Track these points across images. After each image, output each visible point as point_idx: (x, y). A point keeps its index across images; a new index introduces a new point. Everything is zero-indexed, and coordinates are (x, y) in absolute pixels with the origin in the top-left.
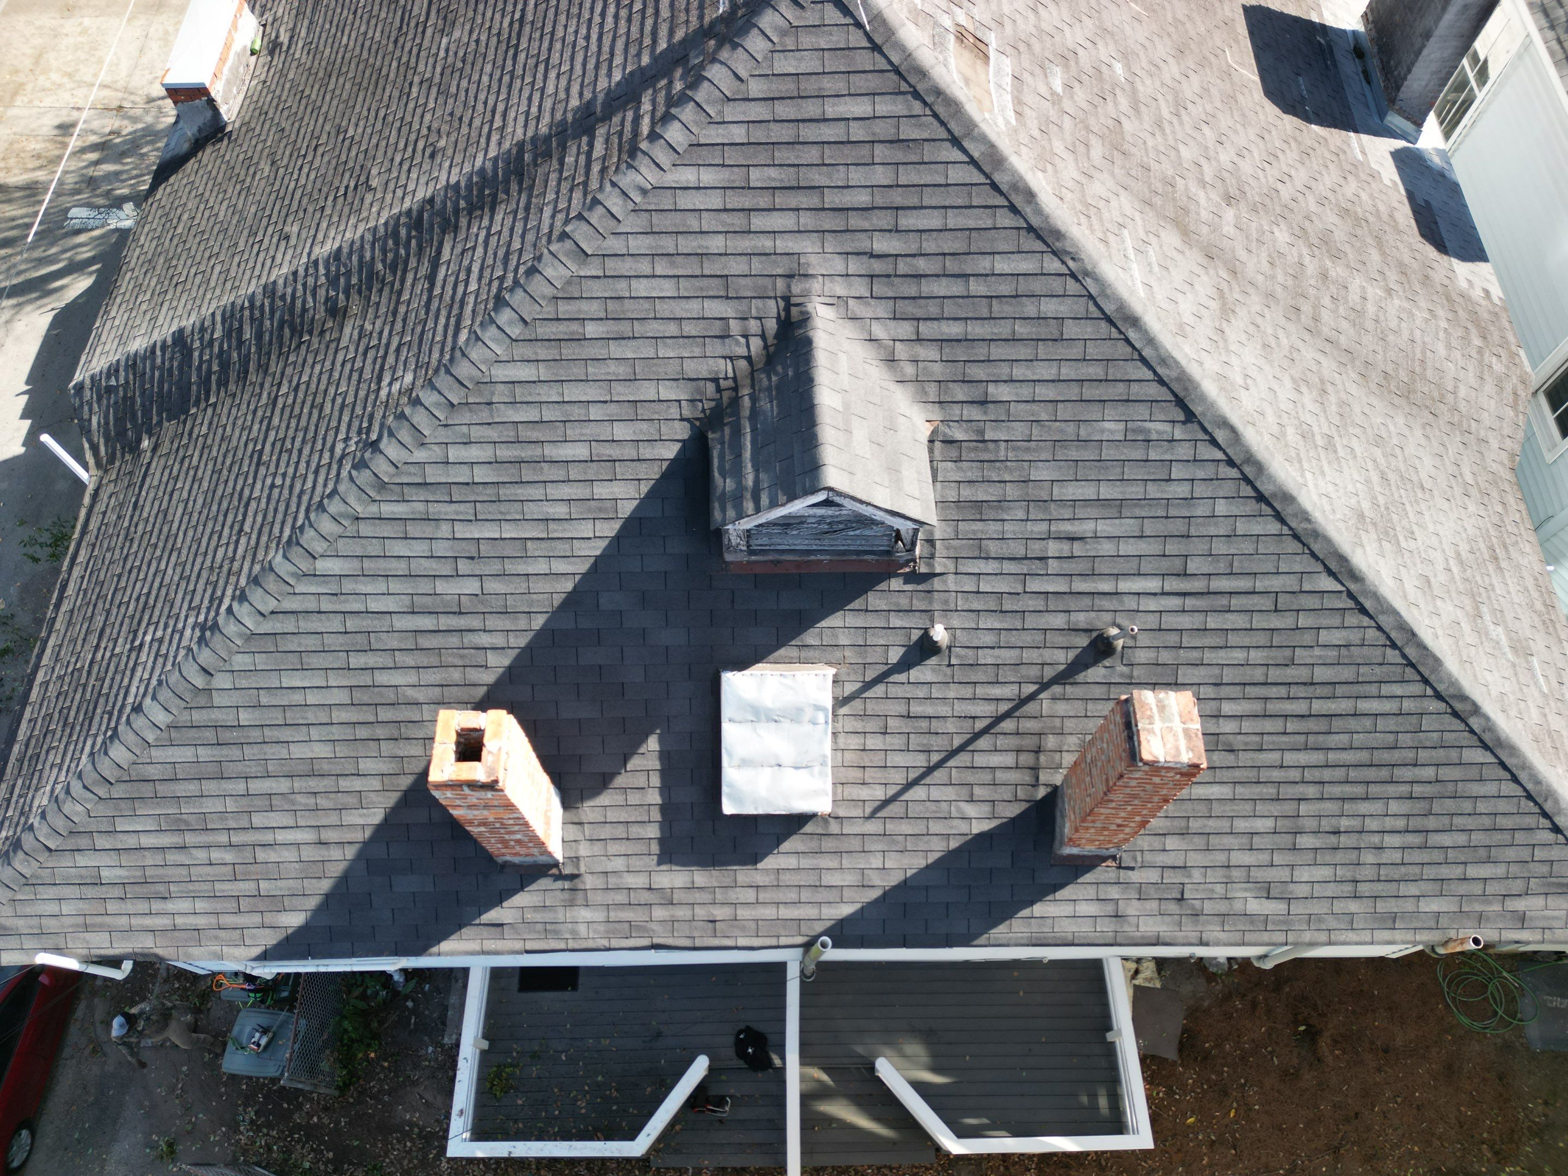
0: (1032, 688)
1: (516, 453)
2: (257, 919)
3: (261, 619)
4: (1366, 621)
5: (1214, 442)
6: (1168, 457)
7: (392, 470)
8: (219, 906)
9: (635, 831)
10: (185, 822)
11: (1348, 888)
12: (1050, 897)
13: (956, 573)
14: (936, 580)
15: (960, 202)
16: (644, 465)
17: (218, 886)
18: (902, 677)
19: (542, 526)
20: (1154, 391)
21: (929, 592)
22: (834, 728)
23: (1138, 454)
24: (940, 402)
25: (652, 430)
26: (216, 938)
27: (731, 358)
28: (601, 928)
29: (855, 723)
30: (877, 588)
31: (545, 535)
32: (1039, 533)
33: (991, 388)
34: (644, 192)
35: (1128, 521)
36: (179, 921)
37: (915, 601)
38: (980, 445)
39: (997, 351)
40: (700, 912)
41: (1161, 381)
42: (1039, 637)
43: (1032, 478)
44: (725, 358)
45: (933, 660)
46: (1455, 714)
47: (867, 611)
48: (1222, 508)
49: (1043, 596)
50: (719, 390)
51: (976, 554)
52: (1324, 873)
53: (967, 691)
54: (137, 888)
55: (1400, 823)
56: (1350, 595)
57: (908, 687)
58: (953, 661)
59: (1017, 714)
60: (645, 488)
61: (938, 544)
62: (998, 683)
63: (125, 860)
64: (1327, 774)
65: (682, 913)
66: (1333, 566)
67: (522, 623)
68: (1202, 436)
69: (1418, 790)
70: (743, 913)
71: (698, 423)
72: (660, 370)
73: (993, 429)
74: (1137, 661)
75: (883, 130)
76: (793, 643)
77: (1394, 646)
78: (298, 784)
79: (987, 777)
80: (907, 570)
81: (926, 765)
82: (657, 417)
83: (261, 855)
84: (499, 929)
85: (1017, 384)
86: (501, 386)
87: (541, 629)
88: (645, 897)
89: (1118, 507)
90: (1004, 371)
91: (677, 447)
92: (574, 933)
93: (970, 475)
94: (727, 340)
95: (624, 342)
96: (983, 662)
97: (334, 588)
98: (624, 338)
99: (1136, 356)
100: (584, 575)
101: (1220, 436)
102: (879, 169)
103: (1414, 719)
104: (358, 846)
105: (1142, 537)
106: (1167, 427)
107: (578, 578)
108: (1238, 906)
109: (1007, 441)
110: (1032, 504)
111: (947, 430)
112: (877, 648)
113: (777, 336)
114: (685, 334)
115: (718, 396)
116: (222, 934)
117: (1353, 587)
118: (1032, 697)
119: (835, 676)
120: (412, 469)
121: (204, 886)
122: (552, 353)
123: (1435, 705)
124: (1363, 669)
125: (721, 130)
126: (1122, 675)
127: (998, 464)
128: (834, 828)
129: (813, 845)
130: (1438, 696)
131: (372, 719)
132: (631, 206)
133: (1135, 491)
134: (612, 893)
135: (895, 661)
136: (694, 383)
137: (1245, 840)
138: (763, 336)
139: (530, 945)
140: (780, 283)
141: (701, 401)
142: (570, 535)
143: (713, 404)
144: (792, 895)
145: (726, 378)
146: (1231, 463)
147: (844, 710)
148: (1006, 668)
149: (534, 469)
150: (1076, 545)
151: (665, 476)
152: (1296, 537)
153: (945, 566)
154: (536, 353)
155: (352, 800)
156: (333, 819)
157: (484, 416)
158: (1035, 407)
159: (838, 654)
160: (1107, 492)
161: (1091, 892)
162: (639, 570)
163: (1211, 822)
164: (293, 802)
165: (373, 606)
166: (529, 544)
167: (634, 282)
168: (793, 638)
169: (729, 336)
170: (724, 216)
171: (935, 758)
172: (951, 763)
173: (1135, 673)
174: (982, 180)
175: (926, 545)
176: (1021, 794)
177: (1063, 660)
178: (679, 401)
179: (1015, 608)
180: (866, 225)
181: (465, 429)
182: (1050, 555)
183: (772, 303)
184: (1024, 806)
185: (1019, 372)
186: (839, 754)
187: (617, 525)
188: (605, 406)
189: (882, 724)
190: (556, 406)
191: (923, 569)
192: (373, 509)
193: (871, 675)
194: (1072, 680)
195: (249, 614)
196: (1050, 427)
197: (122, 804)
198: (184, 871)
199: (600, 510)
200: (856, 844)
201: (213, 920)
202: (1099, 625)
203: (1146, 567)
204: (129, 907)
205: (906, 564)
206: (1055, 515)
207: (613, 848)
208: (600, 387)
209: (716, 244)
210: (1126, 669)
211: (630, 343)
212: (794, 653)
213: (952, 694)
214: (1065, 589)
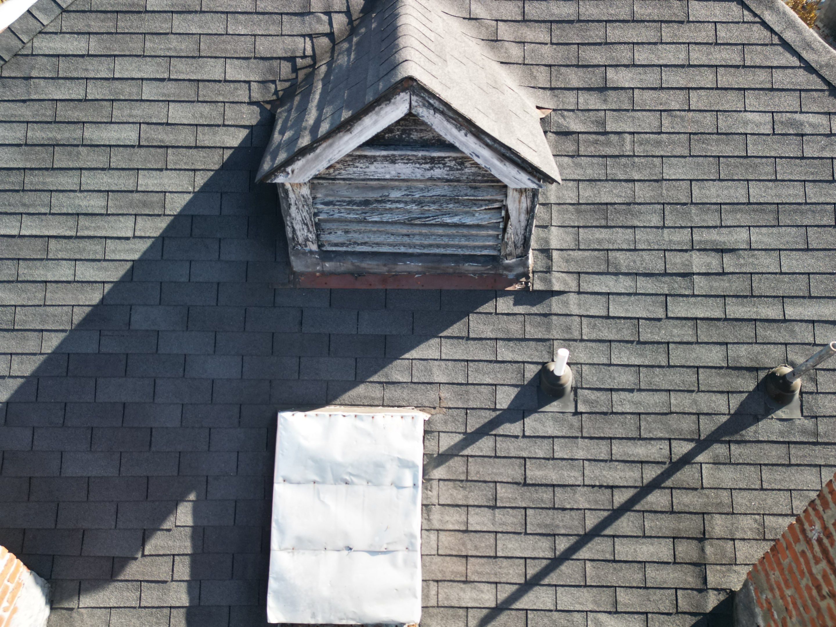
0: (687, 447)
1: (50, 135)
13: (579, 293)
14: (554, 299)
16: (202, 153)
18: (514, 428)
19: (71, 222)
21: (545, 315)
22: (425, 497)
23: (792, 150)
24: (551, 89)
25: (214, 114)
27: (310, 36)
29: (455, 492)
30: (480, 309)
31: (73, 233)
32: (679, 243)
33: (611, 73)
35: (789, 229)
37: (528, 328)
38: (602, 138)
39: (615, 33)
41: (809, 68)
42: (690, 377)
43: (666, 177)
44: (304, 36)
45: (554, 407)
47: (468, 338)
49: (690, 323)
50: (295, 69)
51: (603, 268)
53: (601, 451)
57: (522, 443)
58: (581, 408)
59: (669, 483)
60: (201, 180)
61: (555, 255)
62: (640, 439)
67: (31, 345)
71: (268, 107)
72: (229, 47)
73: (616, 120)
74: (822, 411)
76: (375, 378)
79: (635, 577)
80: (517, 287)
81: (550, 555)
82: (221, 99)
85: (641, 69)
86: (45, 60)
87: (53, 353)
89: (774, 212)
90: (624, 55)
91: (243, 134)
93: (590, 173)
94: (307, 18)
95: (190, 17)
96: (620, 409)
98: (190, 12)
99: (776, 40)
100: (116, 284)
105: (808, 250)
106: (822, 120)
107: (108, 287)
109: (633, 133)
110: (668, 208)
111: (561, 121)
112: (482, 389)
114: (259, 10)
115: (294, 76)
118: (686, 460)
119: (427, 423)
122: (108, 26)
126: (804, 431)
127: (623, 160)
135: (505, 406)
136: (267, 63)
138: (348, 13)
141: (274, 82)
142: (103, 233)
143: (287, 84)
145: (304, 57)
147: (439, 473)
148: (650, 418)
149: (70, 154)
150: (727, 258)
151: (225, 167)
153: (566, 283)
154: (89, 26)
158: (663, 95)
159: (432, 395)
162: (185, 279)
166: (52, 242)
168: (375, 372)
169: (310, 13)
171: (563, 545)
172: (584, 553)
173: (821, 429)
175: (540, 256)
176: (683, 605)
177: (724, 409)
178: (249, 82)
179: (657, 338)
182: (695, 270)
184: (692, 621)
185: (642, 56)
186: (433, 536)
187: (163, 224)
188: (161, 84)
189: (490, 495)
190: (105, 83)
191: (538, 286)
193: (474, 424)
194: (738, 437)
196: (682, 118)
199: (145, 204)
202: (767, 362)
203: (816, 289)
205: (517, 280)
206: (697, 221)
208: (159, 64)
210: (809, 424)
211: (196, 17)
212: (376, 392)
213: (580, 454)
214: (718, 314)
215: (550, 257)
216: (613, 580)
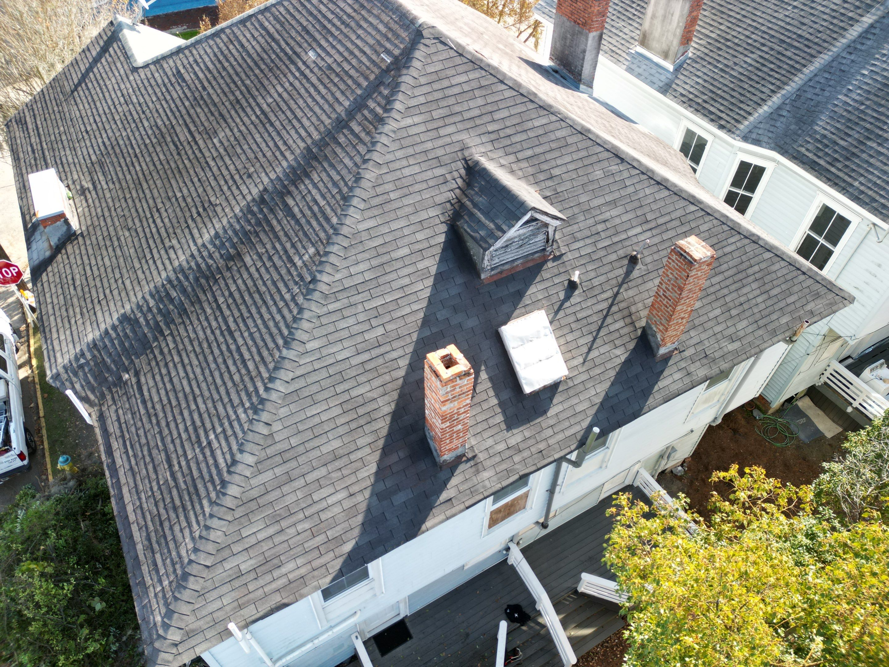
0: (617, 289)
2: (331, 555)
3: (287, 385)
4: (711, 218)
5: (634, 167)
6: (622, 178)
7: (328, 287)
8: (310, 557)
9: (492, 422)
10: (279, 515)
11: (755, 325)
12: (662, 377)
14: (564, 257)
15: (512, 104)
16: (434, 248)
17: (306, 545)
18: (568, 304)
19: (401, 291)
20: (606, 155)
23: (612, 180)
24: (536, 183)
26: (313, 577)
28: (495, 478)
29: (560, 331)
32: (592, 223)
33: (552, 171)
34: (394, 132)
35: (620, 207)
36: (291, 576)
38: (557, 195)
39: (548, 156)
40: (533, 450)
41: (608, 150)
43: (581, 202)
45: (577, 292)
46: (754, 242)
47: (543, 280)
48: (648, 191)
50: (452, 205)
52: (744, 323)
53: (594, 300)
54: (263, 568)
55: (758, 292)
56: (702, 210)
57: (572, 308)
58: (584, 289)
59: (615, 302)
60: (437, 258)
61: (559, 241)
62: (604, 292)
63: (252, 553)
64: (728, 282)
65: (526, 454)
66: (692, 200)
67: (408, 340)
68: (629, 166)
69: (757, 276)
70: (551, 441)
71: (449, 222)
74: (647, 262)
75: (474, 84)
76: (519, 306)
77: (724, 223)
78: (330, 467)
79: (617, 335)
80: (552, 256)
81: (591, 339)
82: (431, 225)
83: (323, 516)
84: (450, 502)
86: (364, 232)
88: (508, 453)
89: (614, 203)
90: (553, 163)
91: (444, 236)
92: (484, 487)
94: (448, 183)
95: (407, 197)
96: (595, 285)
97: (318, 356)
98: (407, 195)
99: (595, 144)
100: (427, 307)
101: (635, 164)
102: (479, 99)
103: (743, 249)
104: (370, 488)
105: (627, 212)
106: (616, 167)
107: (424, 309)
108: (725, 350)
109: (566, 190)
110: (585, 213)
111: (543, 193)
112: (554, 295)
113: (467, 175)
114: (430, 186)
115: (453, 207)
116: (316, 573)
117: (701, 206)
118: (618, 293)
119: (545, 312)
120: (337, 284)
121: (299, 549)
122: (380, 211)
123: (747, 241)
124: (719, 236)
125: (415, 100)
126: (644, 270)
127: (566, 201)
128: (571, 384)
129: (565, 396)
130: (746, 237)
131: (356, 416)
132: (391, 139)
133: (616, 195)
134: (493, 458)
135: (563, 298)
136: (441, 206)
137: (714, 321)
138: (461, 177)
139: (468, 504)
140: (459, 154)
141: (446, 212)
142: (414, 291)
143: (452, 211)
144: (567, 424)
145: (453, 199)
146: (643, 173)
148: (604, 284)
149: (389, 266)
150: (607, 223)
151: (444, 250)
152: (675, 194)
153: (565, 250)
154: (373, 213)
155: (359, 464)
156: (353, 479)
157: (360, 248)
159: (540, 304)
160: (608, 198)
161: (675, 368)
162: (448, 296)
163: (701, 319)
164: (331, 479)
165: (339, 358)
167: (403, 171)
169: (448, 181)
170: (428, 133)
171: (594, 334)
172: (600, 335)
173: (648, 268)
174: (516, 93)
176: (633, 337)
177: (622, 272)
178: (438, 215)
179: (597, 258)
180: (482, 122)
181: (354, 257)
182: (600, 230)
183: (459, 163)
184: (636, 341)
185: (559, 162)
187: (432, 279)
189: (569, 328)
191: (558, 254)
192: (325, 310)
193: (556, 308)
195: (281, 385)
197: (242, 520)
198: (285, 545)
199: (423, 274)
200: (581, 387)
201: (309, 567)
202: (629, 253)
203: (634, 224)
204: (261, 582)
205: (550, 254)
206: (595, 214)
207: (486, 435)
209: (429, 145)
210: (645, 267)
211: (410, 196)
212: (523, 310)
213: (589, 304)
214: (610, 243)
216: (612, 338)
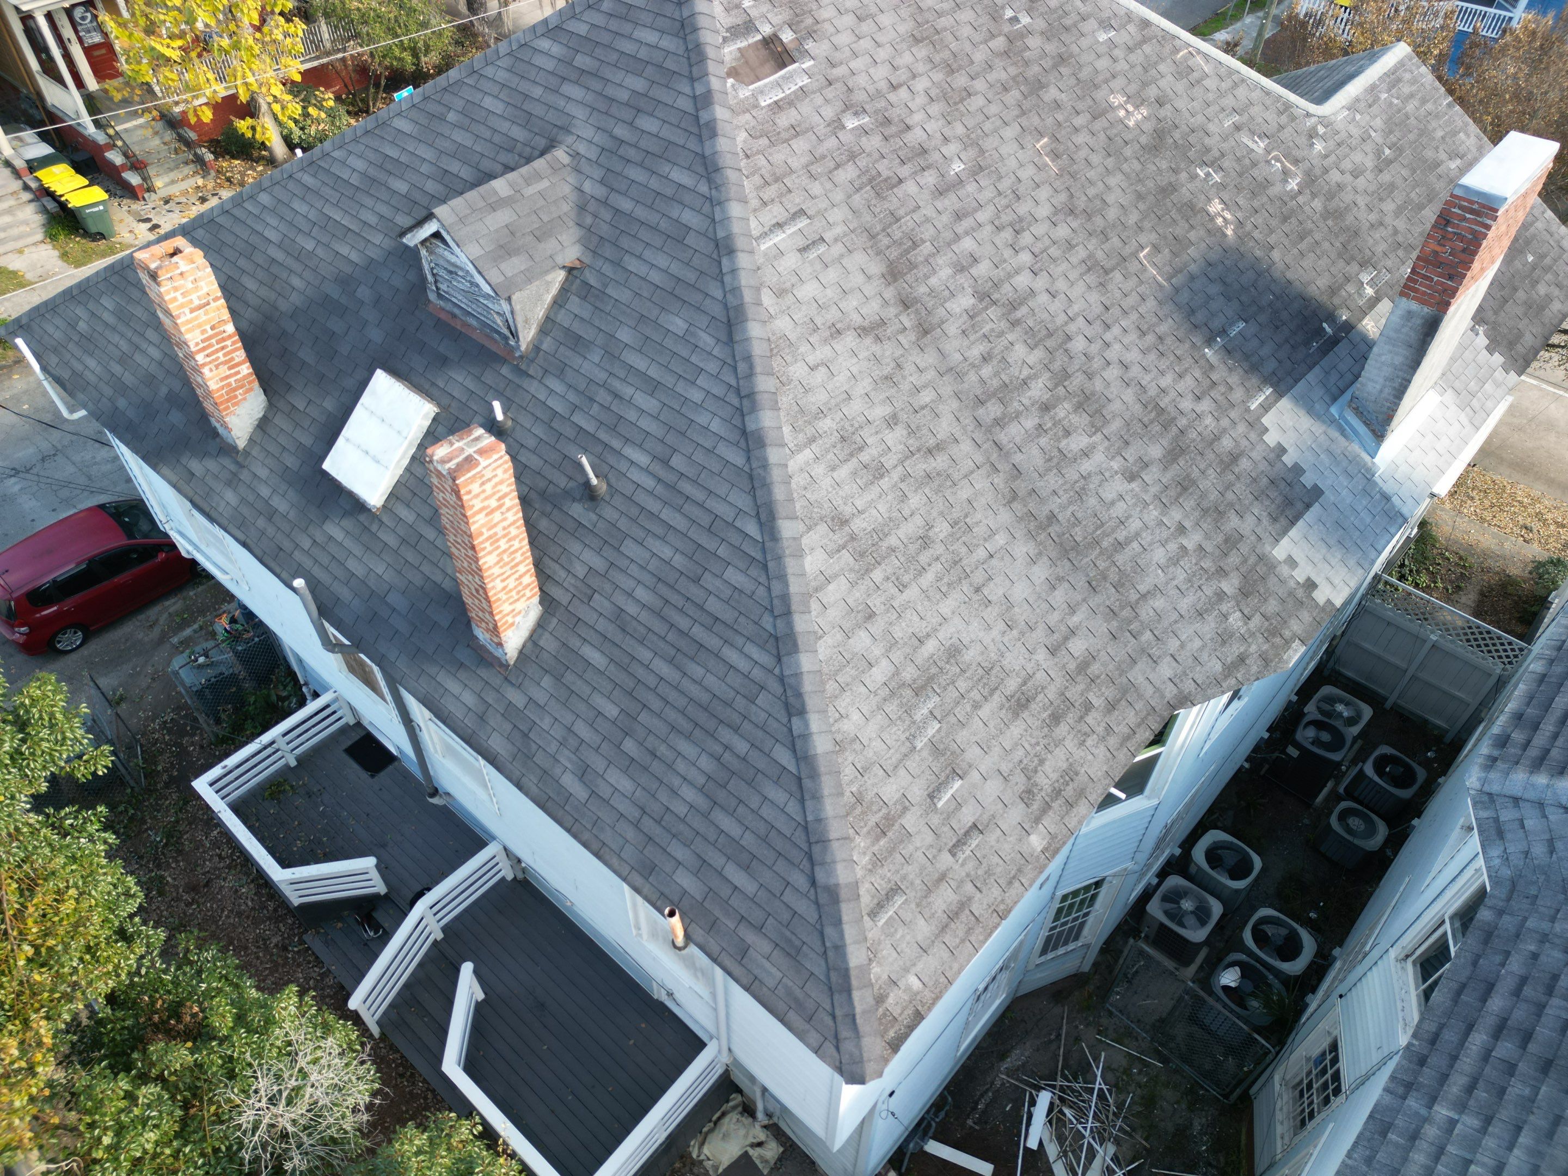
4: (763, 579)
5: (735, 369)
6: (701, 365)
9: (285, 456)
11: (636, 814)
12: (454, 672)
13: (539, 382)
15: (674, 121)
17: (111, 362)
19: (361, 225)
20: (717, 311)
21: (518, 386)
23: (685, 353)
25: (444, 193)
27: (505, 166)
30: (492, 367)
31: (359, 232)
33: (627, 257)
35: (655, 401)
37: (506, 389)
39: (644, 234)
41: (725, 305)
42: (558, 459)
44: (502, 165)
47: (478, 380)
48: (716, 426)
49: (577, 429)
51: (558, 374)
52: (625, 784)
54: (85, 342)
55: (700, 780)
56: (763, 549)
61: (542, 354)
64: (672, 696)
65: (271, 531)
66: (763, 517)
67: (317, 282)
68: (729, 361)
69: (727, 757)
72: (468, 157)
73: (613, 287)
74: (604, 515)
76: (429, 376)
77: (772, 612)
84: (190, 476)
88: (262, 506)
89: (653, 387)
90: (638, 249)
101: (742, 367)
102: (643, 81)
103: (755, 689)
105: (657, 418)
106: (712, 342)
108: (558, 771)
111: (586, 273)
117: (768, 543)
119: (436, 415)
121: (106, 359)
122: (426, 122)
123: (775, 687)
124: (742, 619)
128: (374, 528)
129: (358, 532)
134: (250, 491)
137: (592, 715)
140: (555, 131)
150: (616, 402)
152: (751, 477)
157: (376, 144)
159: (448, 401)
161: (478, 686)
163: (579, 683)
165: (266, 233)
167: (486, 97)
170: (550, 77)
174: (693, 112)
177: (562, 486)
180: (618, 114)
183: (544, 141)
185: (647, 254)
188: (431, 166)
194: (560, 506)
198: (105, 344)
200: (378, 548)
203: (647, 444)
205: (518, 357)
206: (615, 371)
207: (268, 461)
210: (595, 518)
215: (538, 353)
